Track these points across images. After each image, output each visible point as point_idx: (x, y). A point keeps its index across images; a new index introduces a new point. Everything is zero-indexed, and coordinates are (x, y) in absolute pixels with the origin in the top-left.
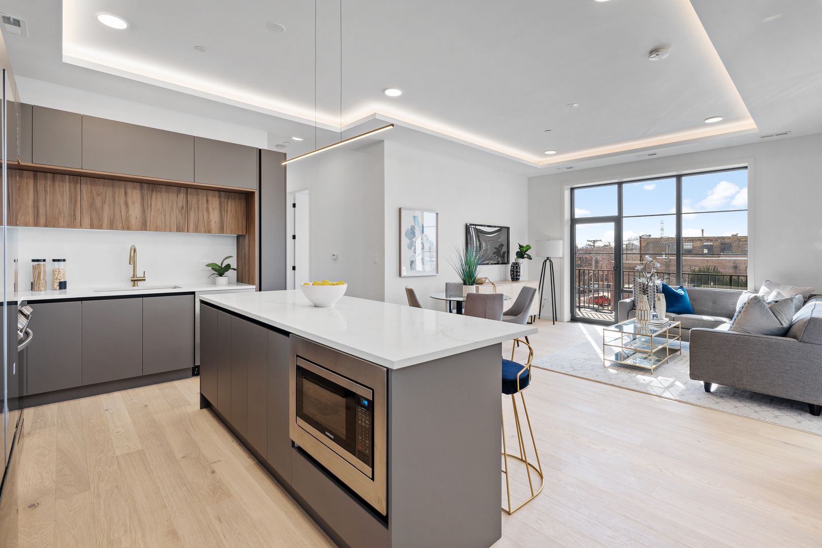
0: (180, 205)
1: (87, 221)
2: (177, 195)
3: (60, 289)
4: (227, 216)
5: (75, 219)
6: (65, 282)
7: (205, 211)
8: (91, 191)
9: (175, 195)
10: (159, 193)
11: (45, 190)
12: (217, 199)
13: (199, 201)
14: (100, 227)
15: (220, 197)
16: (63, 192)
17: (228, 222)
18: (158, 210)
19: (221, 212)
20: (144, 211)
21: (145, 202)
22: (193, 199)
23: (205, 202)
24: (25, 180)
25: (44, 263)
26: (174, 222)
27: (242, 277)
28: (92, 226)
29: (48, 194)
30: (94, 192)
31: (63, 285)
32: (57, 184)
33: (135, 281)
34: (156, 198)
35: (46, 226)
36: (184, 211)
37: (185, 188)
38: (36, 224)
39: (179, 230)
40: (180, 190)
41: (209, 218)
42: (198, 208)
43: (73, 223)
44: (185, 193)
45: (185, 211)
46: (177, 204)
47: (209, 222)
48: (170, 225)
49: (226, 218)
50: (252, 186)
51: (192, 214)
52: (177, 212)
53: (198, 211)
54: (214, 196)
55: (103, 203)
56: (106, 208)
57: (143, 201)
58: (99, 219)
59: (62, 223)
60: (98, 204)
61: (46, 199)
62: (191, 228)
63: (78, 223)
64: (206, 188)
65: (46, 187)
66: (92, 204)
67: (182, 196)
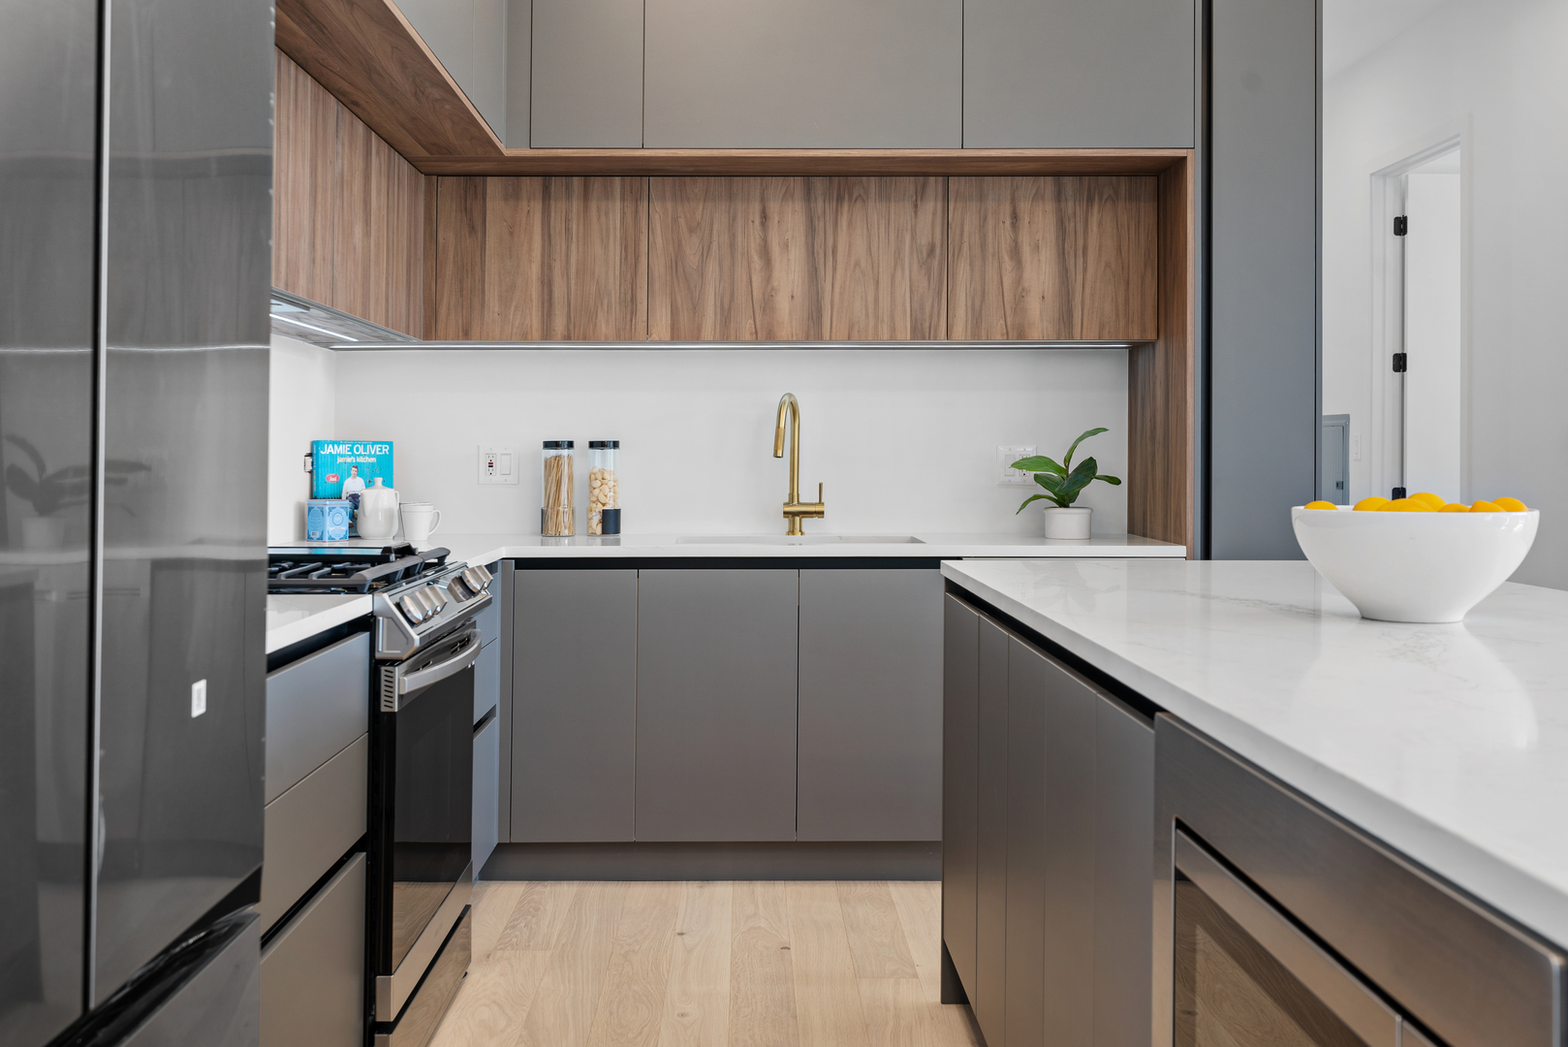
0: (924, 240)
1: (662, 320)
2: (916, 206)
3: (604, 532)
4: (1085, 269)
5: (634, 313)
6: (617, 512)
7: (1006, 258)
8: (675, 220)
9: (908, 206)
10: (859, 204)
11: (568, 230)
12: (1050, 206)
13: (985, 219)
14: (696, 337)
15: (1059, 197)
16: (608, 230)
17: (1088, 291)
18: (857, 264)
19: (1062, 255)
20: (813, 274)
21: (819, 239)
22: (966, 218)
23: (1008, 222)
24: (524, 204)
25: (571, 451)
26: (904, 305)
27: (1145, 514)
28: (676, 336)
29: (574, 239)
30: (682, 221)
31: (611, 522)
32: (593, 206)
33: (796, 515)
34: (850, 223)
35: (568, 338)
36: (936, 263)
37: (940, 179)
38: (547, 335)
39: (920, 333)
40: (924, 186)
41: (1019, 280)
42: (983, 246)
43: (629, 332)
44: (940, 196)
45: (941, 263)
46: (913, 238)
47: (1020, 296)
48: (892, 318)
49: (1080, 278)
50: (1177, 138)
51: (963, 272)
52: (915, 267)
53: (984, 259)
54: (1037, 196)
55: (705, 254)
56: (712, 269)
57: (813, 239)
58: (696, 308)
59: (604, 327)
60: (692, 258)
61: (568, 256)
62: (960, 328)
63: (641, 326)
64: (1008, 167)
65: (568, 220)
66: (676, 263)
67: (931, 207)
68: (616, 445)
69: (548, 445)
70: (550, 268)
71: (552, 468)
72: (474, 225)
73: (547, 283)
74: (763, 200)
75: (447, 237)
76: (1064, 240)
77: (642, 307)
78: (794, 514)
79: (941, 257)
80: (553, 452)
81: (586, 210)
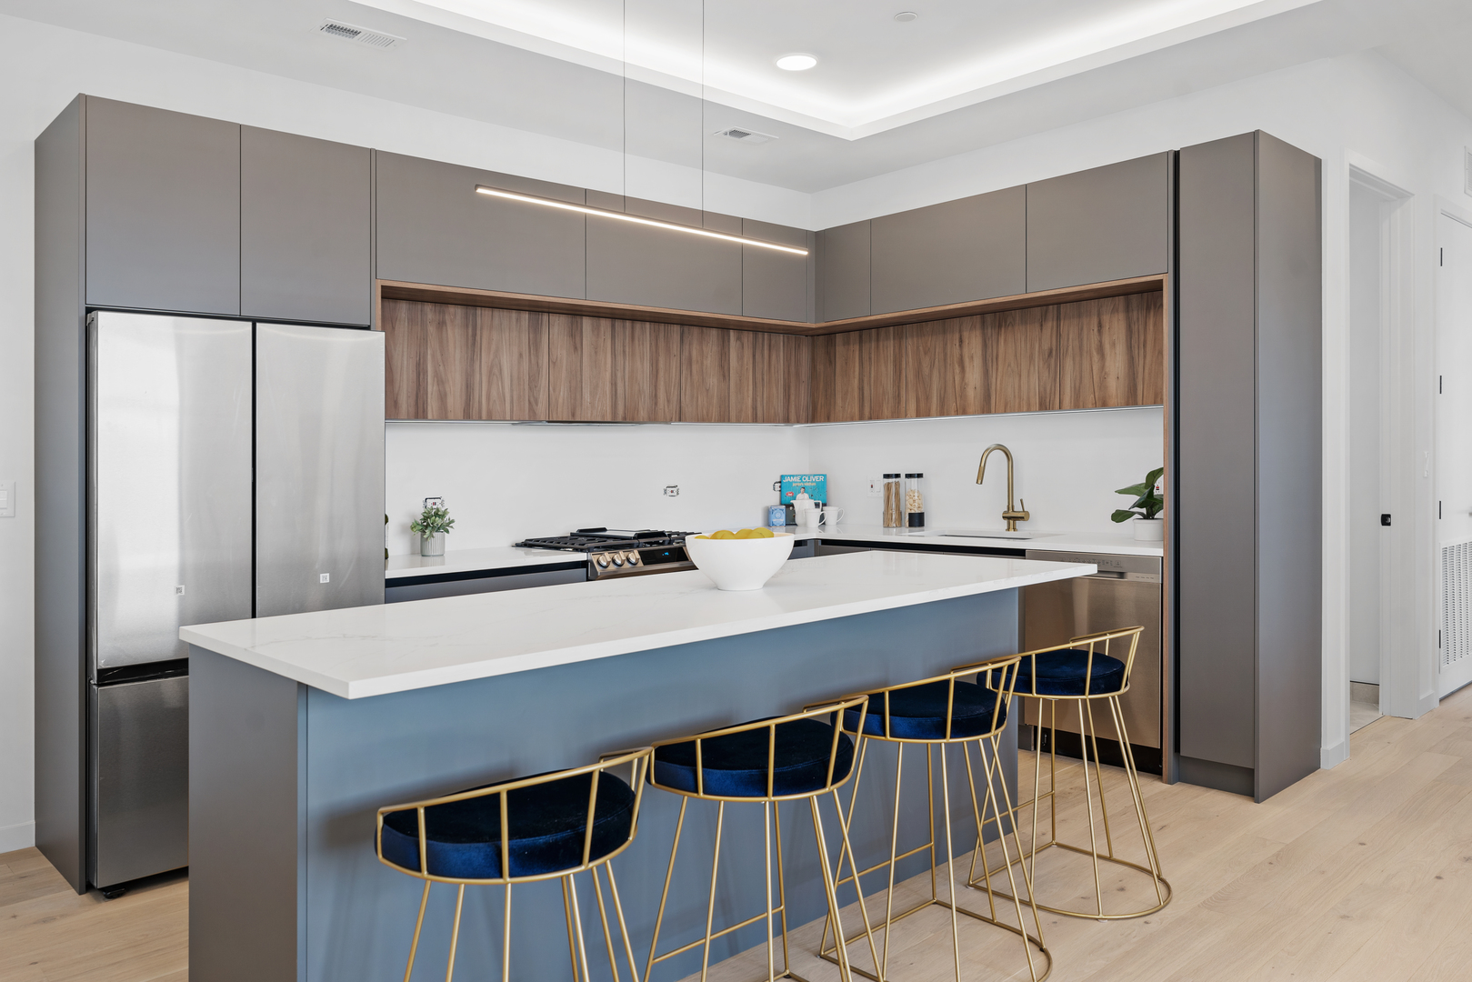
0: (1046, 346)
1: (912, 407)
2: (1042, 325)
3: (910, 526)
4: (1145, 357)
5: (899, 403)
6: (921, 516)
7: (1095, 353)
8: (918, 348)
9: (1037, 325)
10: (1010, 328)
11: (870, 358)
12: (1121, 316)
13: (1082, 329)
15: (1128, 309)
16: (888, 356)
17: (1147, 371)
18: (1009, 365)
19: (1130, 348)
20: (986, 374)
21: (989, 351)
22: (1070, 330)
23: (1096, 330)
24: (852, 346)
25: (897, 480)
26: (1035, 389)
28: (918, 415)
29: (873, 364)
30: (921, 348)
31: (917, 520)
32: (881, 344)
34: (1005, 340)
35: (870, 419)
36: (1053, 360)
37: (1055, 306)
38: (861, 418)
39: (1045, 406)
40: (1046, 312)
41: (1103, 367)
42: (1081, 347)
43: (897, 414)
44: (1055, 318)
45: (1056, 360)
46: (1040, 346)
47: (1103, 378)
48: (1029, 398)
49: (1141, 362)
50: (1157, 268)
51: (1069, 365)
52: (1041, 363)
53: (1081, 355)
54: (1115, 310)
55: (932, 364)
56: (935, 374)
58: (928, 398)
59: (886, 412)
60: (926, 370)
61: (870, 373)
62: (1067, 399)
63: (903, 408)
65: (870, 353)
66: (918, 373)
67: (1050, 325)
68: (920, 476)
69: (886, 476)
70: (863, 381)
71: (888, 487)
72: (831, 361)
73: (861, 389)
74: (960, 331)
75: (820, 368)
76: (1131, 338)
77: (903, 399)
78: (1009, 518)
79: (1054, 356)
80: (890, 480)
81: (878, 347)
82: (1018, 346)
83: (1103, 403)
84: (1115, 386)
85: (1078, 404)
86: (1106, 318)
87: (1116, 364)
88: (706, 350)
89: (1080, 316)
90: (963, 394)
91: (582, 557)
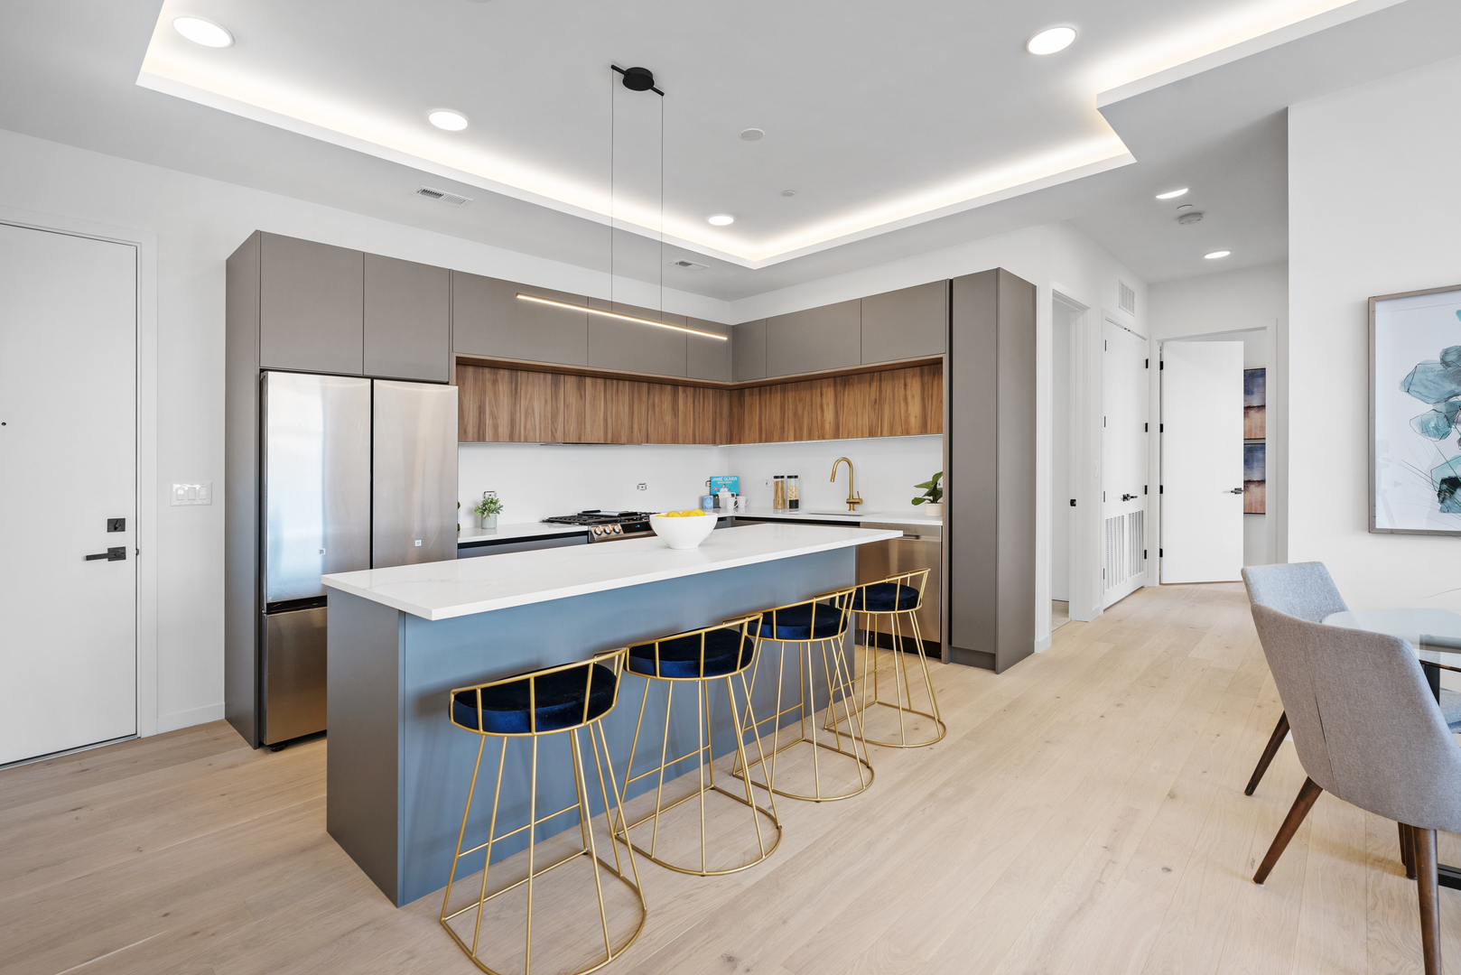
0: (873, 398)
1: (792, 435)
2: (870, 385)
4: (932, 404)
5: (784, 432)
6: (797, 501)
7: (902, 402)
8: (795, 399)
9: (868, 385)
10: (851, 386)
12: (918, 379)
13: (894, 388)
14: (801, 438)
15: (922, 375)
16: (777, 403)
17: (933, 413)
18: (851, 409)
19: (923, 399)
20: (837, 414)
21: (839, 400)
22: (887, 388)
23: (903, 388)
24: (754, 397)
25: (783, 479)
26: (866, 424)
28: (795, 439)
29: (768, 408)
30: (797, 399)
31: (794, 504)
32: (773, 395)
33: (853, 503)
34: (848, 394)
35: (766, 442)
36: (877, 406)
37: (879, 373)
38: (760, 442)
39: (872, 434)
40: (873, 376)
41: (907, 411)
42: (894, 398)
43: (782, 438)
44: (879, 380)
45: (879, 406)
46: (869, 398)
47: (907, 417)
48: (862, 429)
50: (937, 350)
51: (886, 408)
52: (870, 408)
53: (894, 403)
54: (914, 376)
55: (804, 409)
56: (806, 413)
57: (837, 401)
58: (801, 429)
59: (776, 437)
60: (800, 412)
61: (766, 414)
62: (885, 431)
63: (786, 437)
64: (888, 368)
65: (766, 401)
66: (795, 414)
67: (875, 384)
68: (796, 477)
69: (776, 477)
70: (761, 418)
71: (777, 484)
72: (742, 406)
73: (760, 423)
74: (821, 388)
75: (735, 410)
76: (924, 393)
77: (786, 429)
78: (850, 503)
79: (878, 403)
80: (778, 480)
81: (770, 398)
82: (858, 398)
83: (907, 432)
84: (914, 421)
85: (892, 433)
86: (909, 380)
87: (915, 408)
88: (664, 399)
89: (893, 379)
90: (823, 427)
91: (585, 528)
